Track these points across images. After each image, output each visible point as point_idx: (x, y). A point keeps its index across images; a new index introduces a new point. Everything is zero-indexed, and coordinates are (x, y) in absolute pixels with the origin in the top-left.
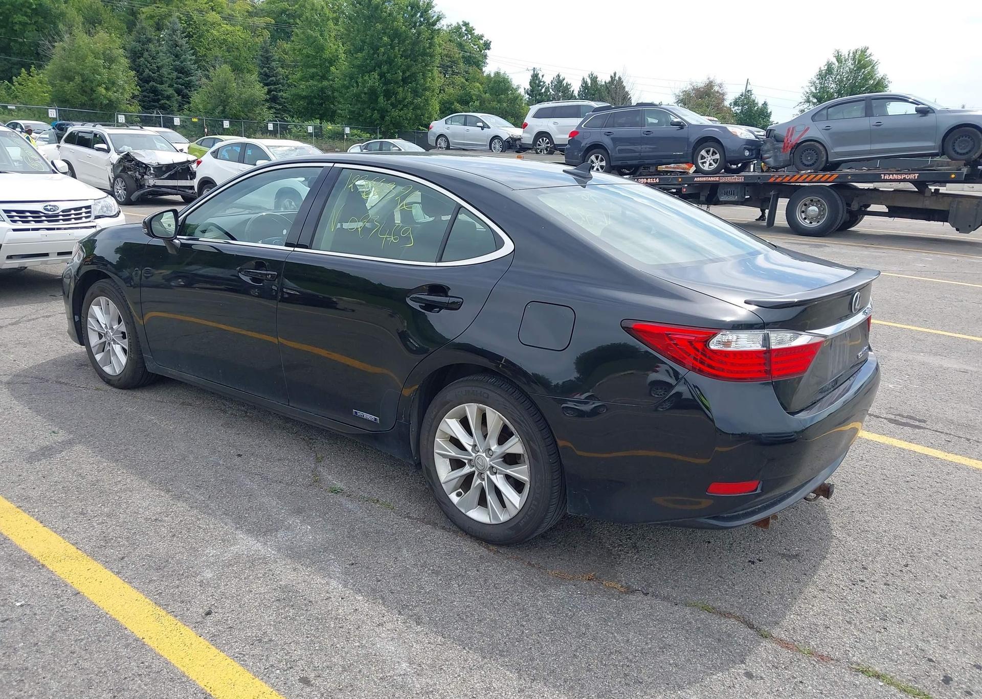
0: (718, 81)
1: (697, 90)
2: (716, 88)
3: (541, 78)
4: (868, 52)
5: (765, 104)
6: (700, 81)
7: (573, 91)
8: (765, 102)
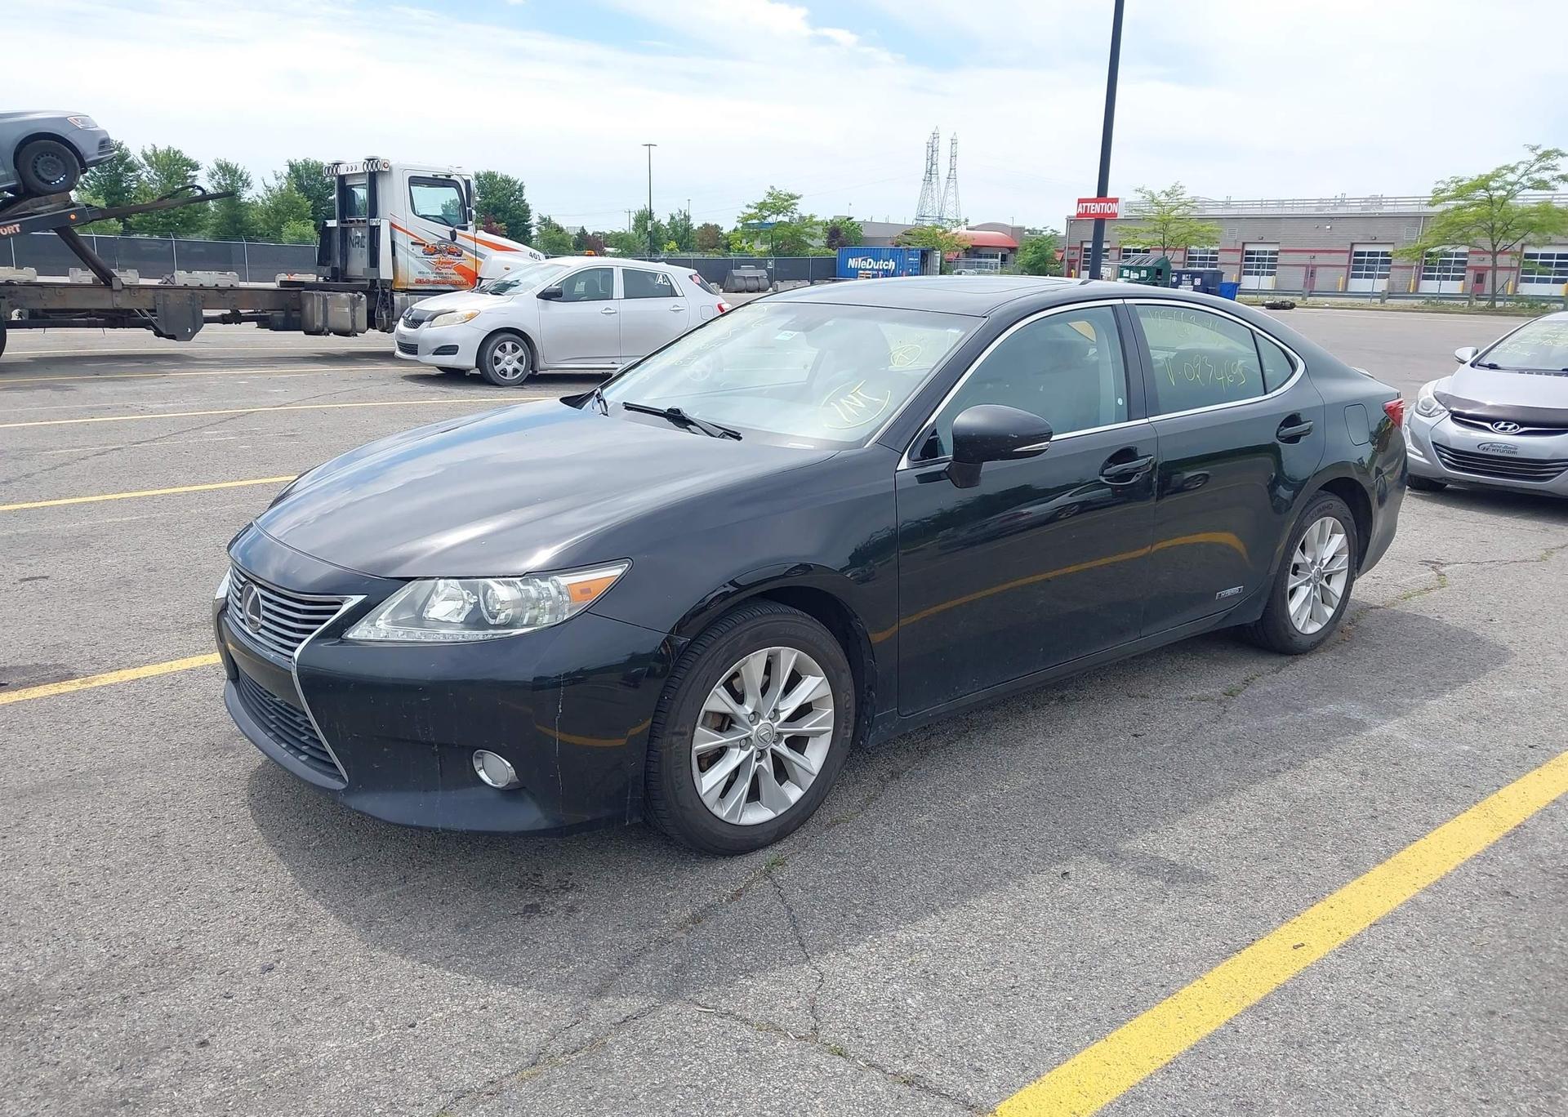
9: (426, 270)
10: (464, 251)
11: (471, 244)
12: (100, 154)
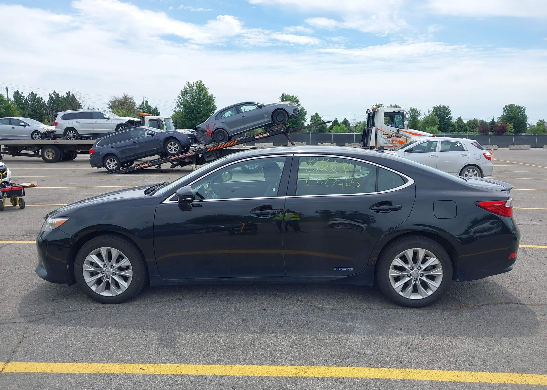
0: (130, 97)
1: (119, 101)
2: (130, 100)
3: (21, 94)
4: (203, 83)
5: (156, 108)
6: (120, 96)
7: (44, 102)
8: (156, 107)
9: (387, 143)
10: (402, 136)
11: (405, 134)
12: (293, 113)
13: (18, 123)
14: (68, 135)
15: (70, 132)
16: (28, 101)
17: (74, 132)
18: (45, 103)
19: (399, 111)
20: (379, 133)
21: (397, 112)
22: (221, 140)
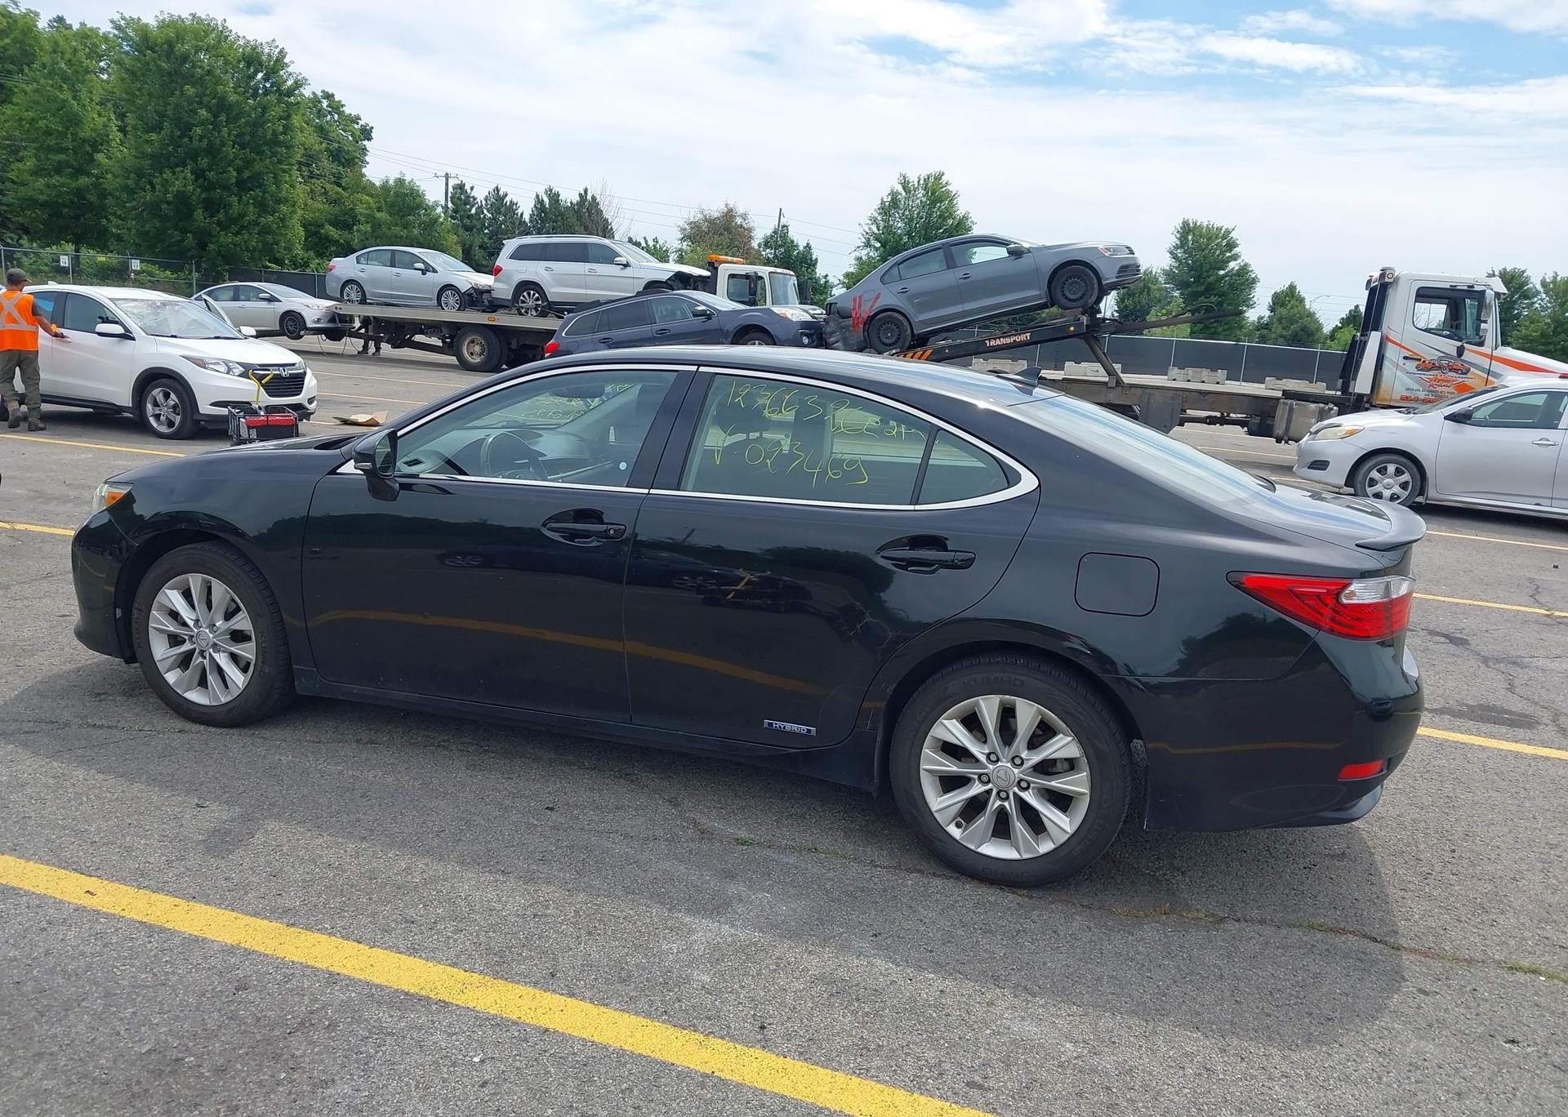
0: (740, 210)
1: (711, 222)
2: (739, 221)
3: (469, 191)
4: (944, 179)
6: (715, 209)
7: (522, 214)
10: (1472, 369)
11: (1485, 363)
13: (410, 262)
14: (523, 302)
15: (529, 294)
16: (485, 211)
17: (537, 295)
18: (524, 216)
19: (1472, 287)
20: (1391, 352)
21: (1466, 288)
22: (890, 345)
